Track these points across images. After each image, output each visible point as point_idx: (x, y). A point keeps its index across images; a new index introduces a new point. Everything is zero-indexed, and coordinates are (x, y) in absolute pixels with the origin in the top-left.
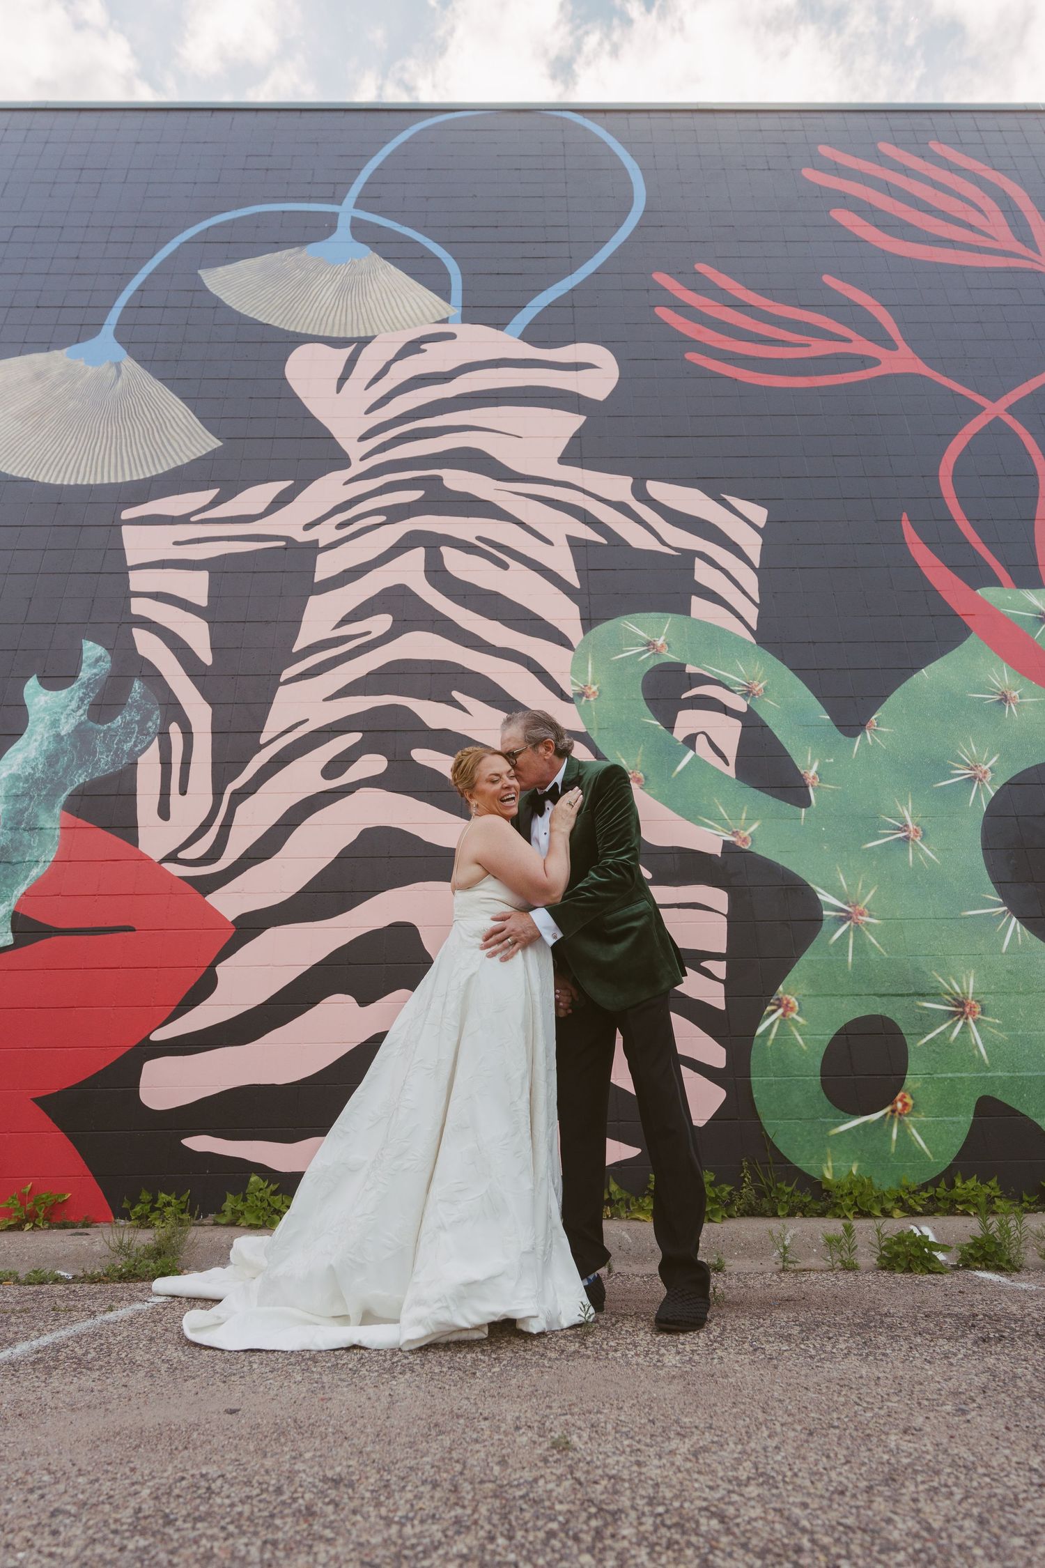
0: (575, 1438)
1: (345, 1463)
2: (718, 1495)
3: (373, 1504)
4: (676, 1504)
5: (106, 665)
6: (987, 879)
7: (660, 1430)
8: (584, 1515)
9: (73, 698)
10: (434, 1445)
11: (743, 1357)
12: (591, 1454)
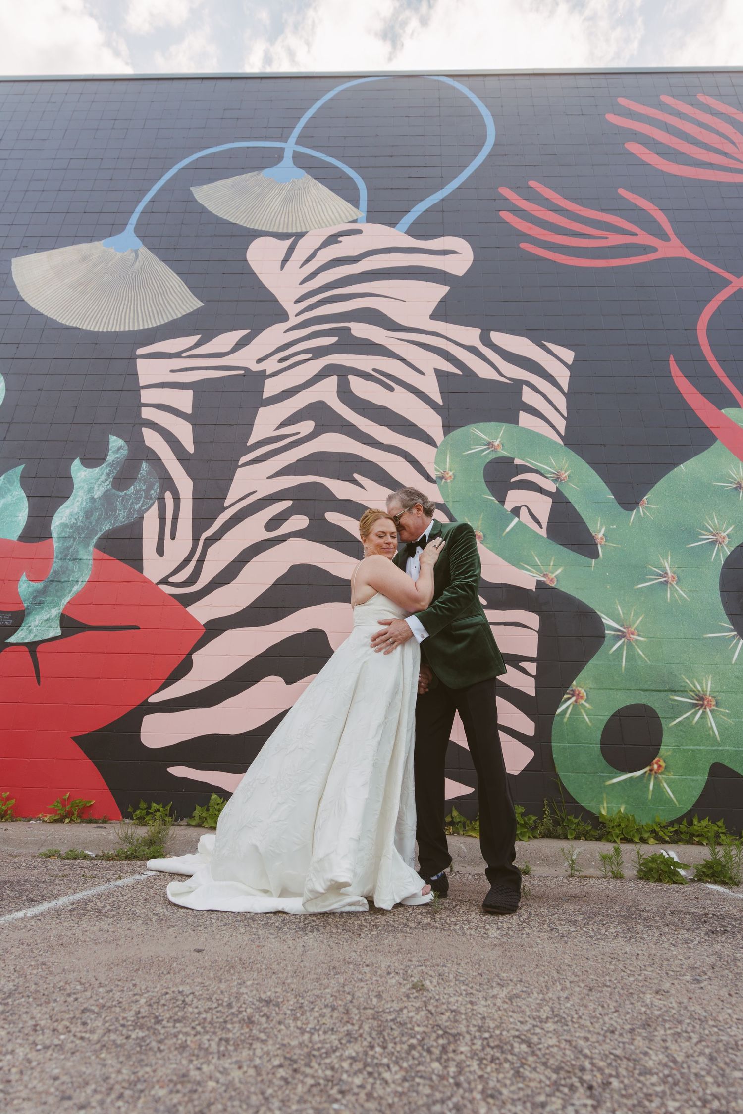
0: (428, 983)
1: (273, 990)
2: (526, 1028)
3: (292, 1018)
4: (498, 1032)
5: (124, 452)
6: (723, 612)
7: (486, 981)
8: (434, 1036)
9: (102, 473)
10: (333, 982)
11: (543, 934)
12: (439, 994)
